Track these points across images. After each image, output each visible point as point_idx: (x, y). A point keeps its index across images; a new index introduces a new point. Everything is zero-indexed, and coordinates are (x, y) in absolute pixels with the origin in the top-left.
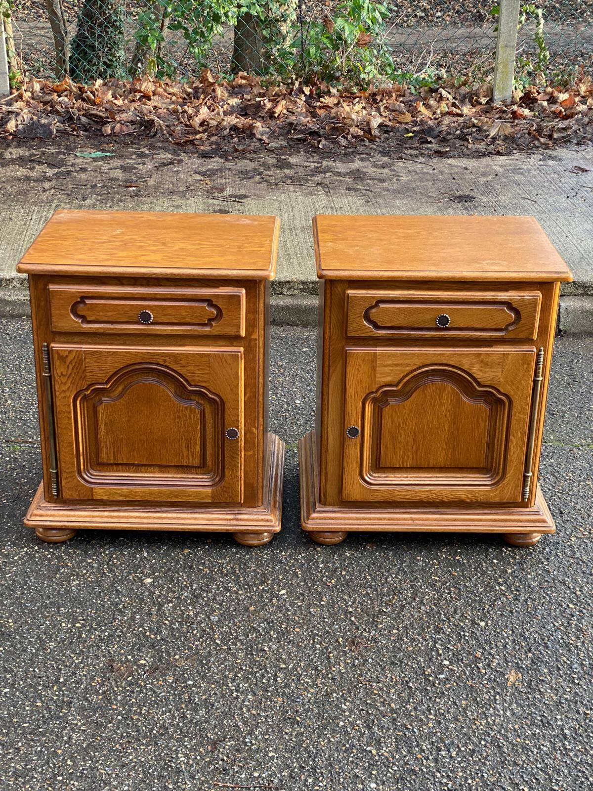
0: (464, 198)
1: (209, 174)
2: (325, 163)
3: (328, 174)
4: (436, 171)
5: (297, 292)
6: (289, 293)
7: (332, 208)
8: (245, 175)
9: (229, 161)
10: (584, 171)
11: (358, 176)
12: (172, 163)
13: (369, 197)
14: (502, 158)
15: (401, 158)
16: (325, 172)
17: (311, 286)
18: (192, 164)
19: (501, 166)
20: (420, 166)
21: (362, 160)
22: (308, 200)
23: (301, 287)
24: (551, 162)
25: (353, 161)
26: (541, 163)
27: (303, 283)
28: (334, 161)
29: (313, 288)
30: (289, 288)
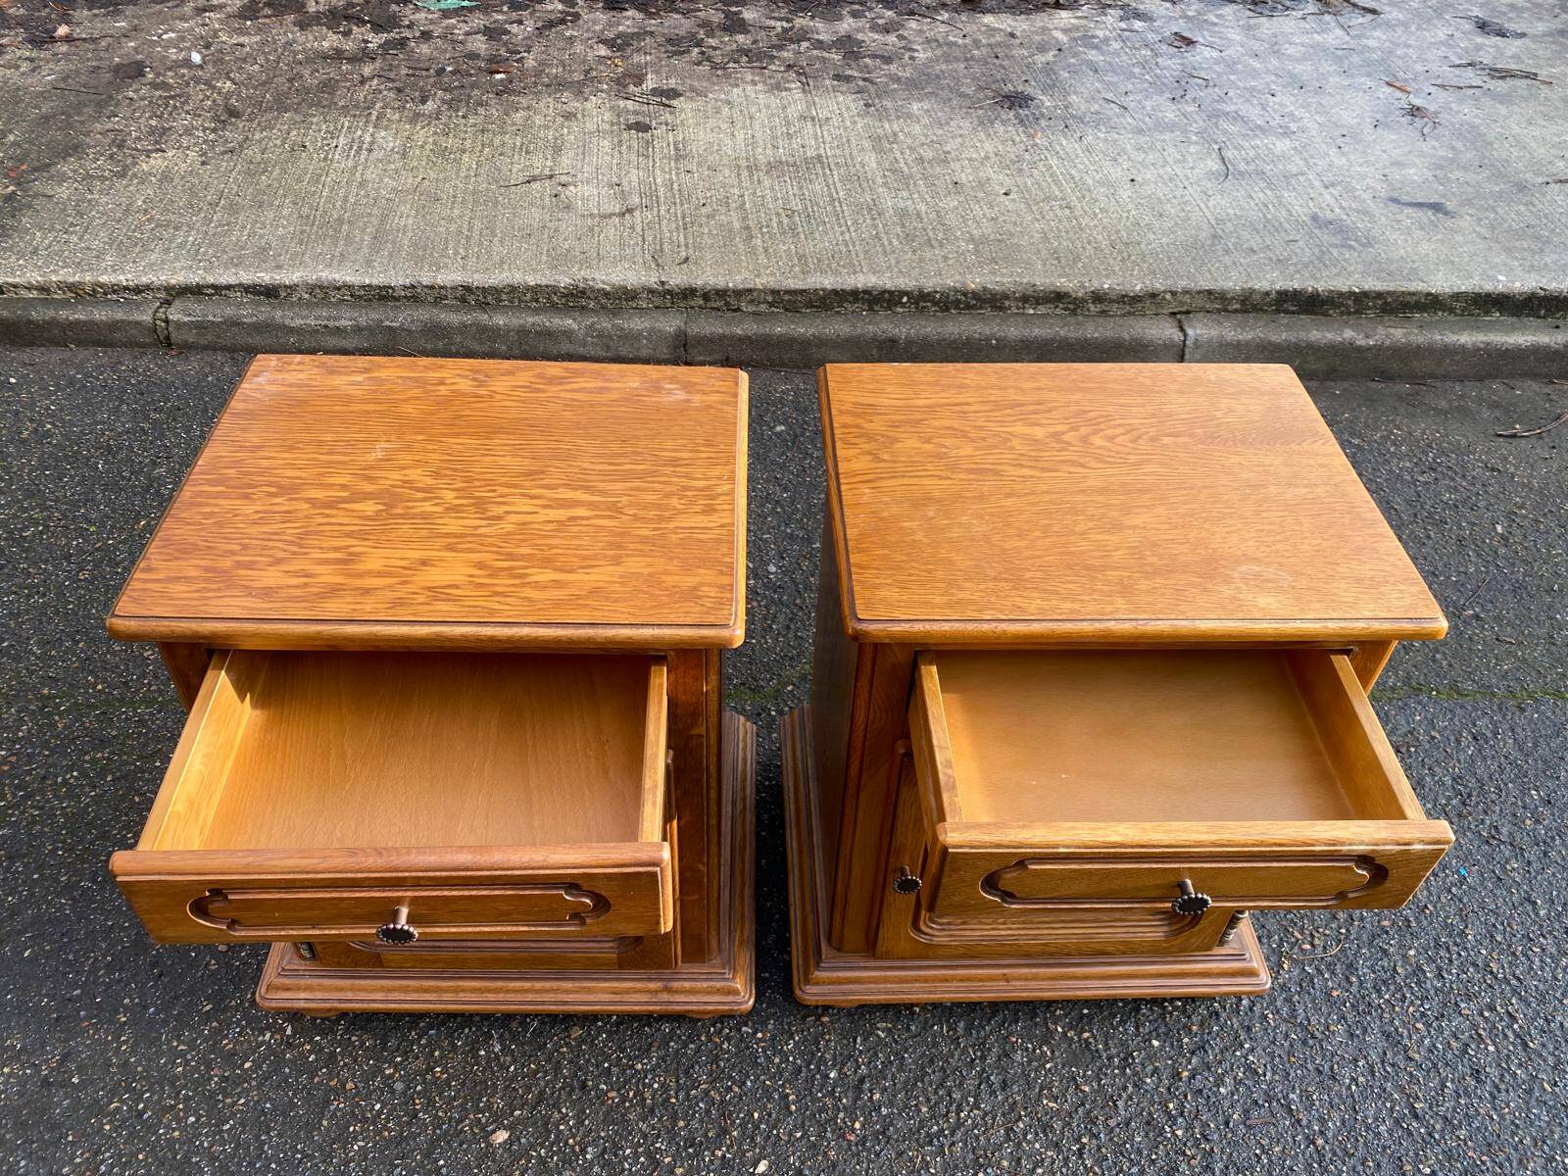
0: (1016, 101)
1: (620, 44)
2: (800, 22)
3: (805, 45)
4: (968, 41)
5: (763, 307)
6: (751, 309)
7: (813, 119)
8: (676, 46)
9: (651, 16)
10: (1189, 42)
11: (849, 47)
12: (563, 21)
13: (871, 94)
14: (1064, 14)
15: (912, 13)
16: (799, 41)
17: (786, 297)
18: (595, 23)
19: (1065, 31)
20: (943, 28)
21: (855, 15)
22: (774, 101)
23: (770, 299)
24: (1138, 25)
25: (840, 18)
26: (1123, 25)
27: (774, 292)
28: (812, 17)
29: (789, 301)
30: (752, 301)
